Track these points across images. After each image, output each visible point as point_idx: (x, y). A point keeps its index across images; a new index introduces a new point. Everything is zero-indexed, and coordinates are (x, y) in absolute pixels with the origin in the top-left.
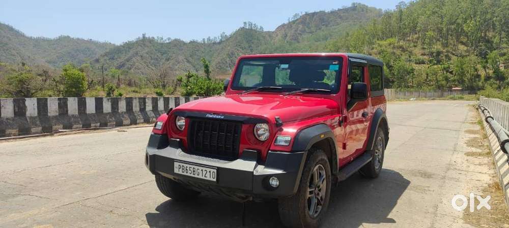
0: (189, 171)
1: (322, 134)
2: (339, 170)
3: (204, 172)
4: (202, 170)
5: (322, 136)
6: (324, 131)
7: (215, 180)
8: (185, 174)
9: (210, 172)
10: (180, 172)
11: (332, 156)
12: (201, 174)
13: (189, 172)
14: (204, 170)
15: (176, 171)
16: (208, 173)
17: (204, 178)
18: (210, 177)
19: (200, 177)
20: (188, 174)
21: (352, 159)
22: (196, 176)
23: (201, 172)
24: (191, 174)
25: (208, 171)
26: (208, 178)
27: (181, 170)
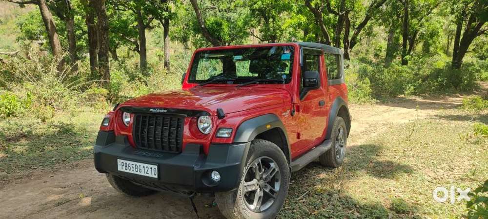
1: (267, 124)
3: (146, 169)
4: (144, 167)
5: (269, 127)
6: (270, 122)
7: (156, 177)
8: (128, 171)
9: (151, 168)
10: (124, 170)
12: (143, 171)
13: (132, 169)
15: (120, 168)
16: (150, 170)
17: (146, 175)
18: (152, 174)
19: (142, 174)
20: (131, 172)
22: (138, 173)
23: (143, 169)
24: (133, 171)
26: (150, 175)
27: (124, 167)
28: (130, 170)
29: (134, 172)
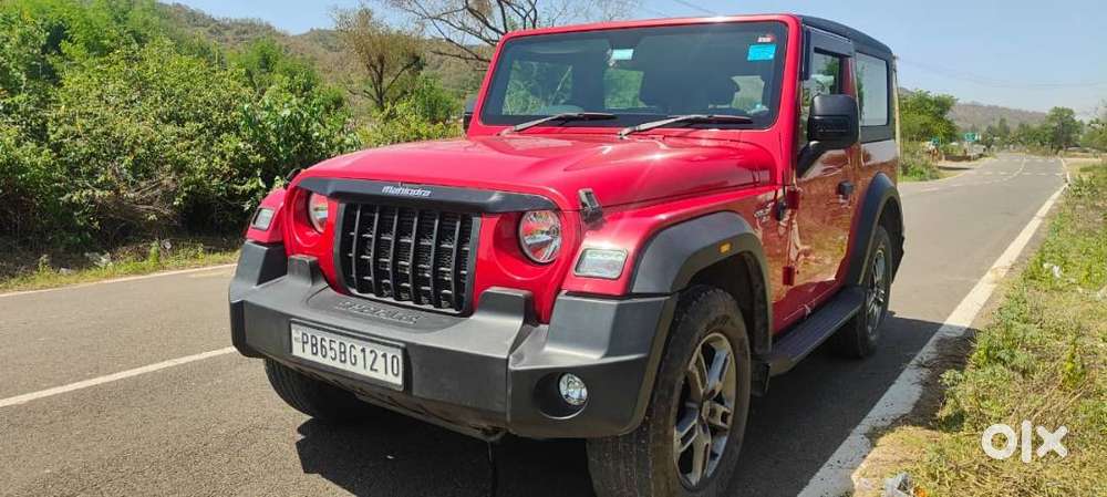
0: (329, 352)
1: (723, 243)
2: (774, 341)
3: (370, 358)
4: (363, 350)
5: (725, 248)
6: (730, 235)
7: (399, 381)
8: (319, 359)
9: (384, 356)
10: (308, 355)
11: (752, 305)
12: (360, 361)
13: (331, 354)
14: (368, 351)
15: (297, 351)
16: (380, 360)
17: (368, 373)
18: (386, 372)
19: (359, 370)
20: (327, 362)
21: (809, 311)
22: (348, 367)
23: (360, 356)
24: (334, 359)
25: (380, 353)
26: (380, 375)
27: (308, 347)
28: (324, 356)
29: (337, 364)
